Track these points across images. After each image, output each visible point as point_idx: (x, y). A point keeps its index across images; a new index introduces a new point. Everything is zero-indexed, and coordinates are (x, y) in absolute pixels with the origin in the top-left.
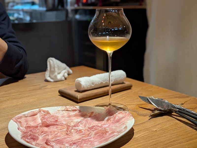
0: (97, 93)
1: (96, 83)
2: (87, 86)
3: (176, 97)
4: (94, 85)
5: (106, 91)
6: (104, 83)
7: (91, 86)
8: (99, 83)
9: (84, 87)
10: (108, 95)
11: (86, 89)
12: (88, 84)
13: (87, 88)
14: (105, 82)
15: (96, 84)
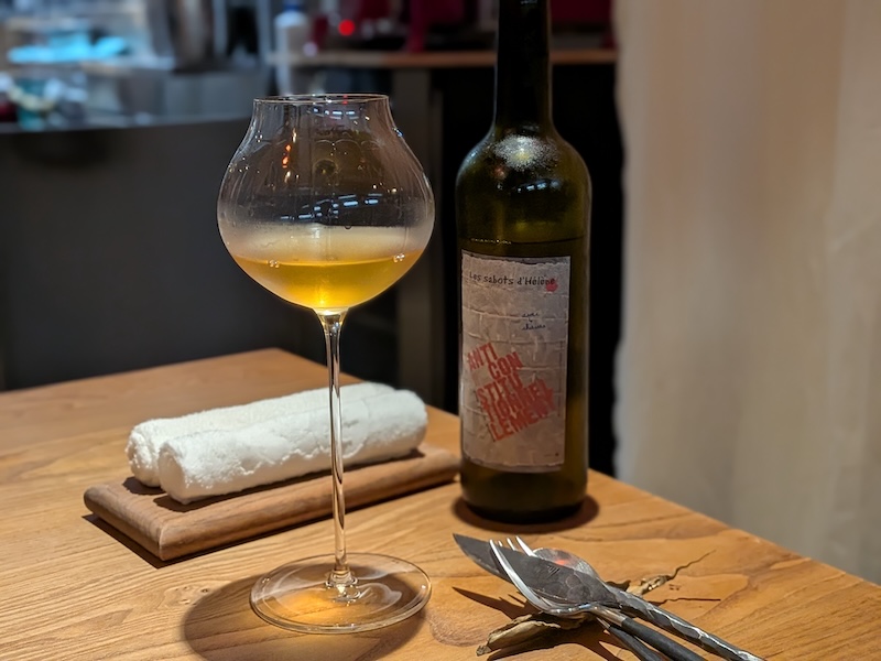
0: (268, 508)
1: (268, 460)
2: (212, 477)
3: (657, 534)
4: (252, 469)
5: (314, 499)
6: (309, 456)
7: (238, 478)
8: (278, 461)
9: (196, 485)
10: (330, 516)
11: (209, 490)
12: (221, 466)
13: (216, 484)
14: (316, 451)
15: (265, 467)
